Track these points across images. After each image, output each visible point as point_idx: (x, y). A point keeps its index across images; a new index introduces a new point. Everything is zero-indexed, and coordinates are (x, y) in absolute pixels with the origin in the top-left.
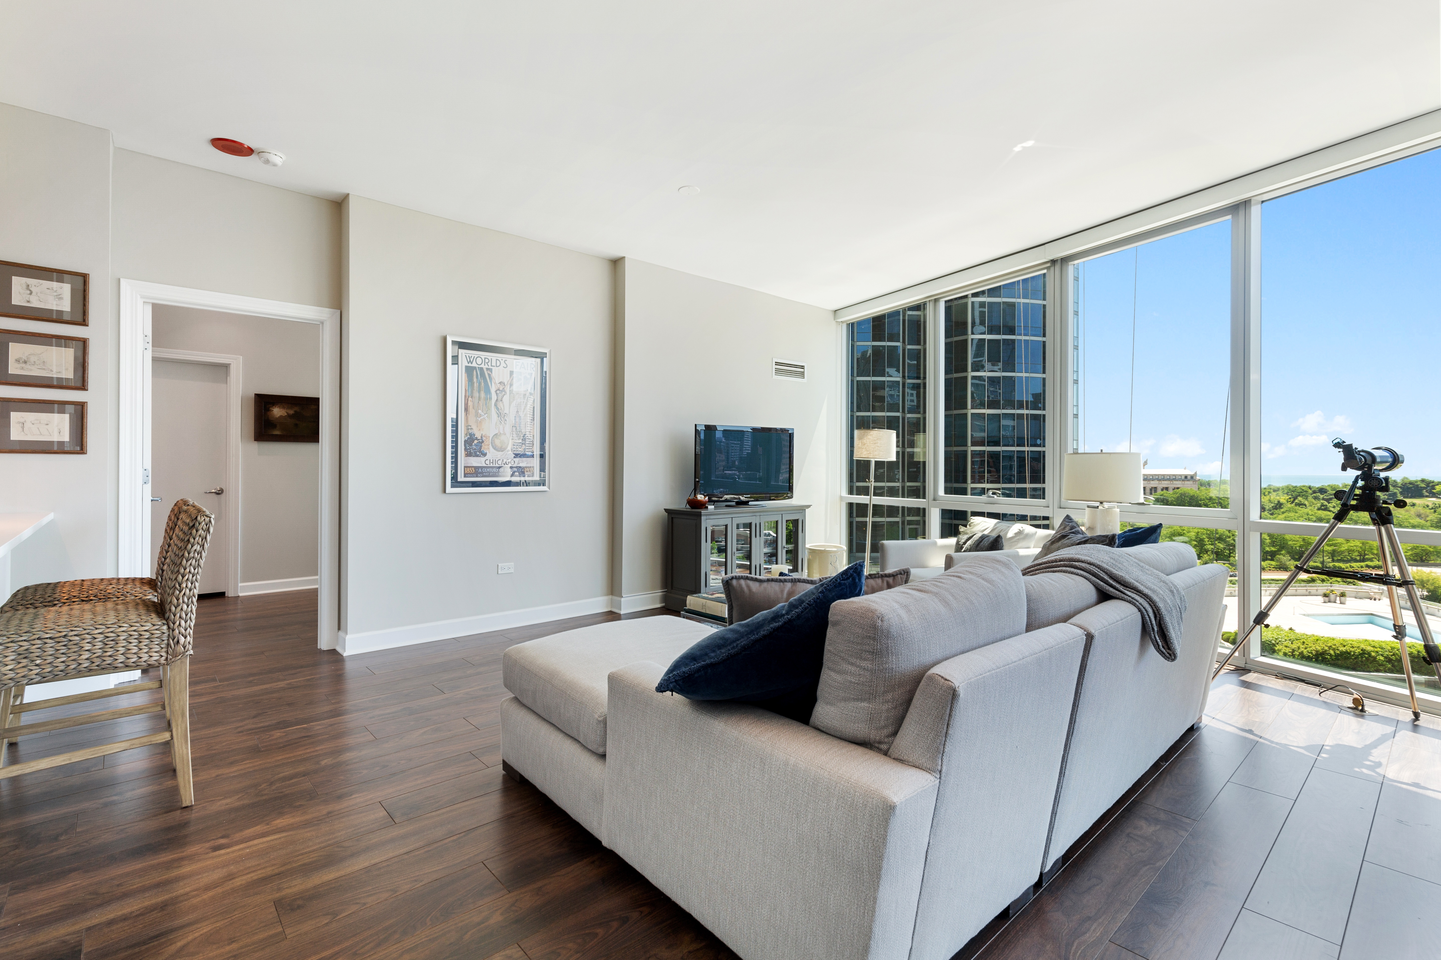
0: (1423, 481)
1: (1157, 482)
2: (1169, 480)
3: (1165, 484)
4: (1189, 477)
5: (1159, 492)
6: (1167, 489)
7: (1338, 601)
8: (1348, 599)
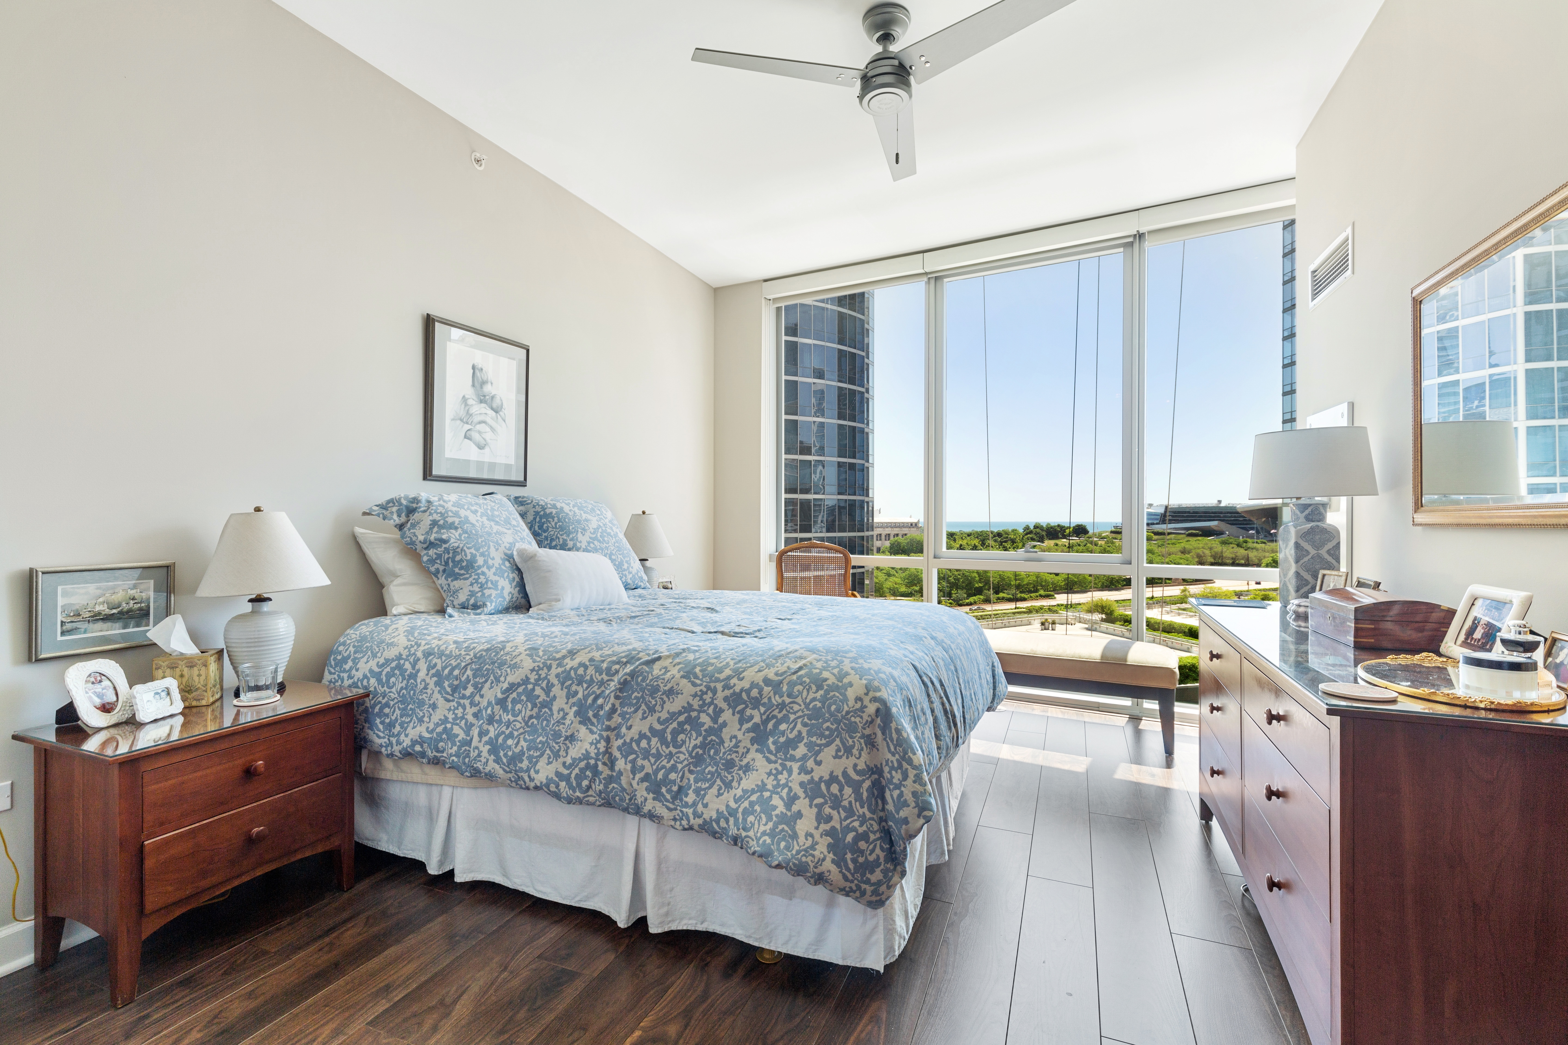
0: (1059, 526)
1: (890, 529)
2: (899, 527)
3: (896, 531)
4: (914, 525)
5: (892, 538)
6: (897, 535)
7: (1050, 628)
8: (1057, 625)
